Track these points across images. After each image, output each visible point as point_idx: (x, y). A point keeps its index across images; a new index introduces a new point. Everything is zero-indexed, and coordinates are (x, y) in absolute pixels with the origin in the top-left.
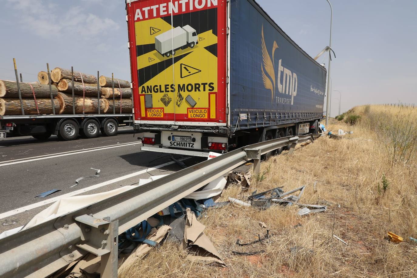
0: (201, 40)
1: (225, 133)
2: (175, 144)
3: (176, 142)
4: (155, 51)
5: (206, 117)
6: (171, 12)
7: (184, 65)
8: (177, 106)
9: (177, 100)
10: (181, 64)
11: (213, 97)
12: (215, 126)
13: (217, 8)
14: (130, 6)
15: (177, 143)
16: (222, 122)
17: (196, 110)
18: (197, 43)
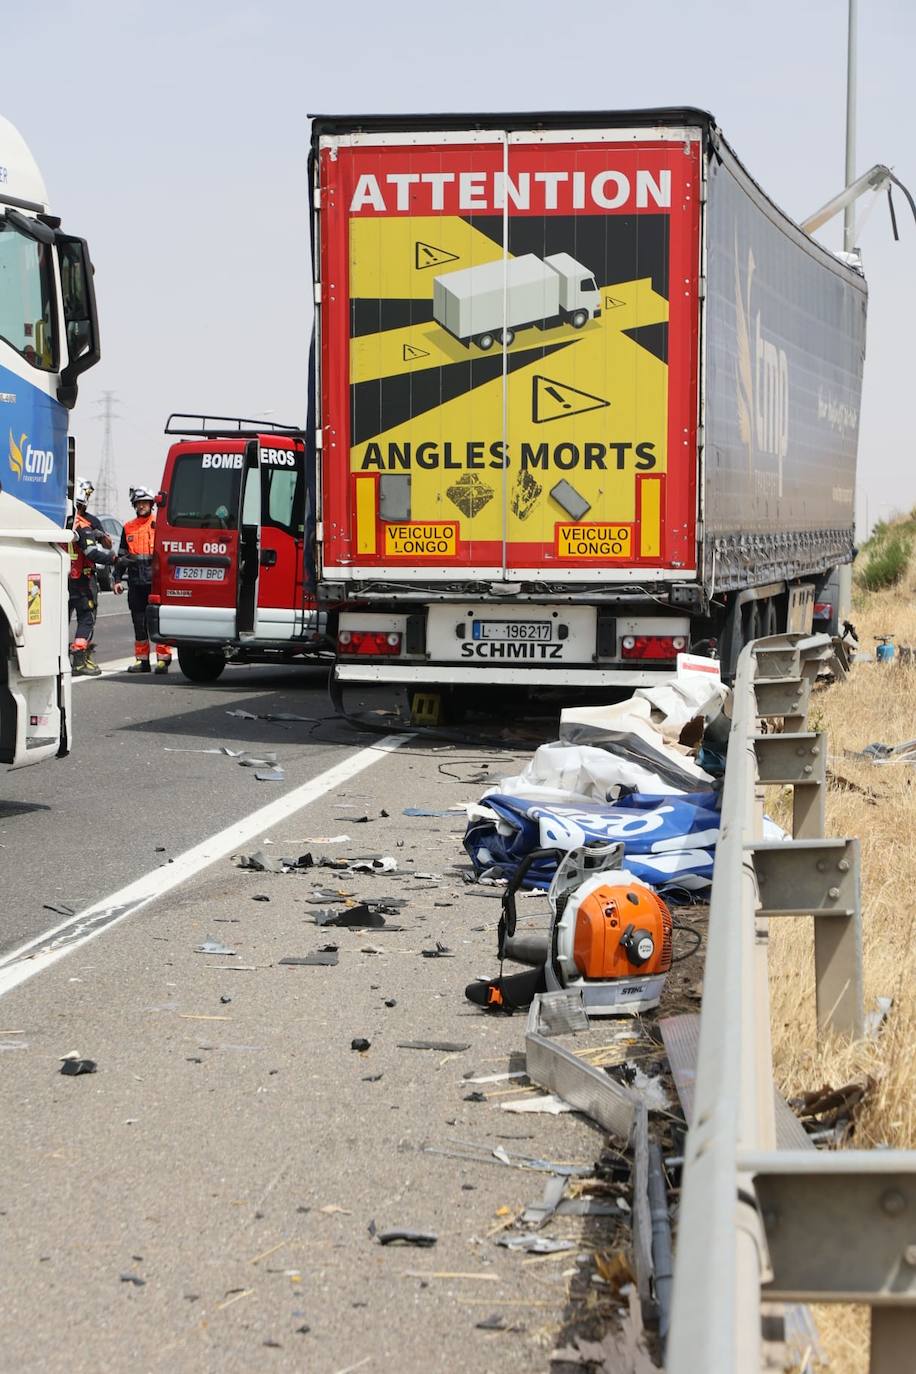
0: (610, 305)
1: (693, 601)
2: (486, 650)
3: (489, 643)
4: (432, 326)
5: (626, 552)
6: (500, 202)
7: (546, 380)
8: (514, 518)
9: (518, 496)
10: (535, 379)
11: (652, 488)
12: (658, 582)
13: (668, 216)
14: (334, 158)
15: (493, 645)
16: (681, 568)
17: (587, 529)
18: (597, 314)
